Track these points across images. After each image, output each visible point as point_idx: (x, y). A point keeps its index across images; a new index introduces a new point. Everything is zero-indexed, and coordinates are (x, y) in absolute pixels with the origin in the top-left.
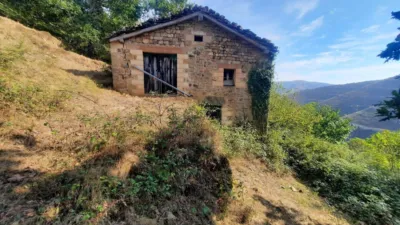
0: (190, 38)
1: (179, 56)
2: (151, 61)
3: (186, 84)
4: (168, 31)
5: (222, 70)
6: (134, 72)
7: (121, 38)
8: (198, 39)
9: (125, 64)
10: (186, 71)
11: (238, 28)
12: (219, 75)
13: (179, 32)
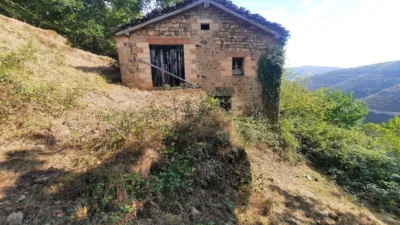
0: (196, 26)
1: (185, 46)
2: (157, 53)
3: (194, 76)
4: (174, 21)
5: (230, 59)
6: (141, 66)
7: (126, 32)
8: (205, 27)
9: (132, 58)
10: (194, 62)
11: (246, 13)
12: (228, 64)
13: (184, 21)
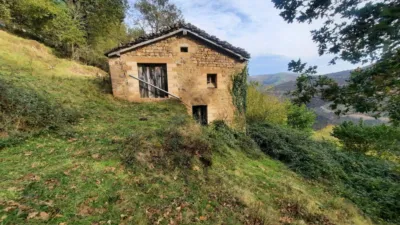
0: (177, 49)
1: (168, 65)
2: (144, 71)
5: (205, 75)
7: (118, 52)
8: (184, 50)
10: (175, 78)
13: (167, 45)
